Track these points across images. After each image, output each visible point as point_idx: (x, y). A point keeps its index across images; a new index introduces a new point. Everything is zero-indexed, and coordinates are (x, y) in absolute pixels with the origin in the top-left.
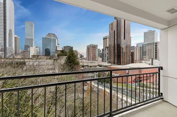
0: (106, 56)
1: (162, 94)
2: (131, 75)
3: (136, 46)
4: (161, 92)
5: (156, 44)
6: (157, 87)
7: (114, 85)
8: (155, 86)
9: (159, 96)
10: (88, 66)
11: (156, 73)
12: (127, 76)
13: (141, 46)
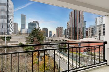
0: (68, 34)
1: (106, 60)
2: (83, 47)
3: (89, 27)
4: (105, 59)
5: (104, 26)
6: (103, 56)
7: (70, 53)
8: (101, 55)
9: (104, 62)
10: (55, 40)
11: (102, 46)
12: (80, 47)
13: (93, 27)
